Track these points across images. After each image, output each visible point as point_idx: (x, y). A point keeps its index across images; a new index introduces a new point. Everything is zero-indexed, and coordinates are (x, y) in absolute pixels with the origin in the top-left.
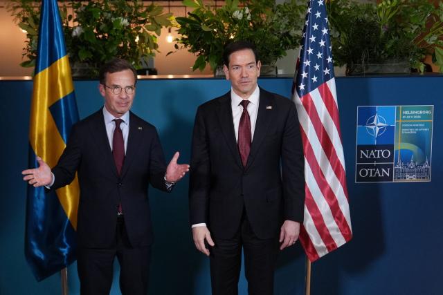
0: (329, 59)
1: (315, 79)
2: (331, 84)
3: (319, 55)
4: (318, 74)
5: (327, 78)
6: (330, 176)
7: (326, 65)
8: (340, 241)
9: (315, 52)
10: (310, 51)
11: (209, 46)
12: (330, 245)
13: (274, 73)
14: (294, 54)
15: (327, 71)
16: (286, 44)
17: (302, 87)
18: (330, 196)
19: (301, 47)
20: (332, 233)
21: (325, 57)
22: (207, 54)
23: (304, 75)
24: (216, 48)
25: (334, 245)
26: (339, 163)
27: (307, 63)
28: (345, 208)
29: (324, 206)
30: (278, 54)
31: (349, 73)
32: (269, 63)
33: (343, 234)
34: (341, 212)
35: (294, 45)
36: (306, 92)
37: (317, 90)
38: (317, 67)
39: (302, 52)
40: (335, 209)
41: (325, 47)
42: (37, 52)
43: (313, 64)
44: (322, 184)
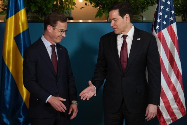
0: (173, 12)
1: (165, 23)
2: (174, 26)
3: (167, 9)
4: (166, 20)
5: (172, 22)
6: (173, 78)
7: (171, 15)
8: (179, 116)
9: (165, 8)
10: (162, 7)
11: (105, 4)
12: (174, 118)
13: (141, 19)
14: (153, 9)
15: (172, 19)
16: (148, 3)
17: (157, 27)
18: (173, 89)
19: (157, 5)
20: (175, 111)
21: (171, 10)
22: (104, 8)
23: (159, 20)
24: (108, 5)
25: (176, 118)
26: (178, 71)
27: (161, 14)
28: (182, 96)
29: (170, 95)
30: (143, 9)
31: (184, 20)
32: (139, 14)
33: (181, 112)
34: (180, 99)
35: (153, 4)
36: (160, 30)
37: (166, 29)
38: (166, 16)
39: (158, 8)
40: (176, 97)
41: (171, 5)
42: (8, 6)
43: (164, 15)
44: (169, 83)
